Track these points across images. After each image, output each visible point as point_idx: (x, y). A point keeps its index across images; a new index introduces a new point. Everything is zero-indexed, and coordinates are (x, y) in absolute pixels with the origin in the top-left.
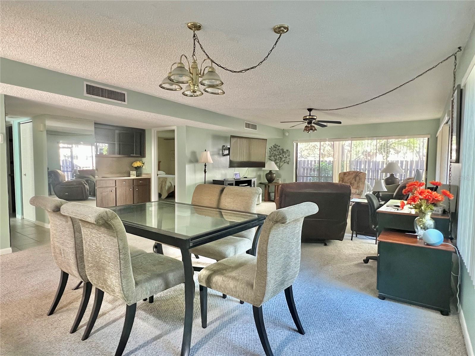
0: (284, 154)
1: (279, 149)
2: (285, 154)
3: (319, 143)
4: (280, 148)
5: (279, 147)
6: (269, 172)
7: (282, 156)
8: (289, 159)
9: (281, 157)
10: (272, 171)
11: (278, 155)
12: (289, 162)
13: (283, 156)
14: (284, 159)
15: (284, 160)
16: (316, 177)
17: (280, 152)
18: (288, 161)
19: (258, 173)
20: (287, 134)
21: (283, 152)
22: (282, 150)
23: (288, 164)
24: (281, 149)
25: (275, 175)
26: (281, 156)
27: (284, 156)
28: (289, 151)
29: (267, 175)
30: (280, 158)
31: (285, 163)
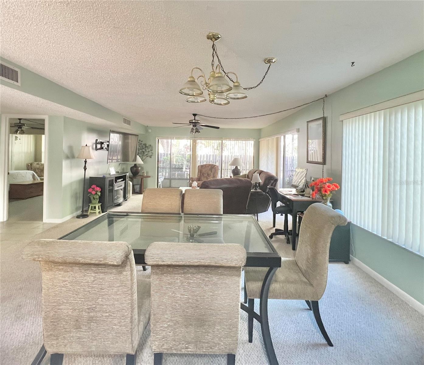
0: (146, 149)
1: (141, 144)
2: (148, 149)
3: (170, 140)
4: (143, 143)
5: (142, 141)
6: (133, 165)
7: (145, 151)
8: (152, 153)
9: (143, 152)
10: (137, 165)
11: (141, 149)
12: (151, 156)
13: (146, 150)
14: (146, 153)
15: (147, 154)
16: (168, 168)
17: (143, 147)
18: (150, 155)
19: (123, 167)
20: (150, 131)
21: (146, 147)
22: (145, 145)
23: (151, 157)
24: (144, 144)
25: (140, 168)
26: (144, 150)
27: (147, 151)
28: (152, 147)
29: (132, 168)
30: (142, 153)
31: (147, 156)
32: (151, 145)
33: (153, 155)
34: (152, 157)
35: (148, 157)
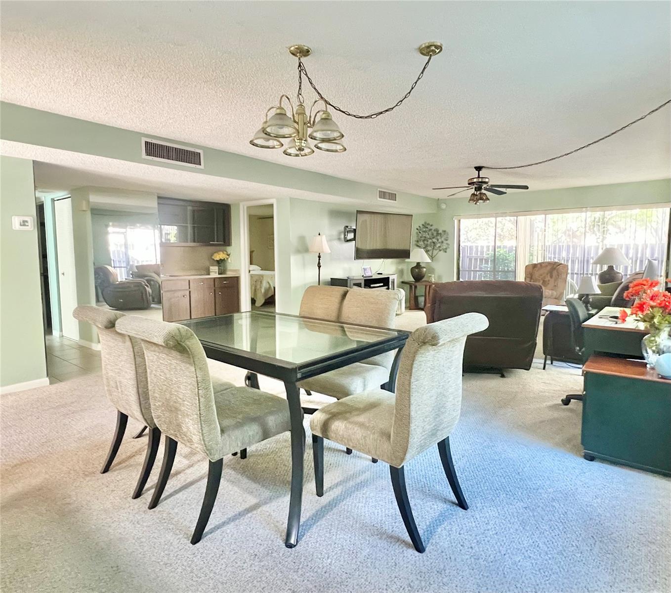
0: (439, 237)
1: (431, 230)
2: (441, 237)
3: (495, 218)
4: (433, 228)
5: (431, 226)
6: (415, 265)
7: (436, 241)
8: (447, 244)
9: (434, 243)
10: (421, 264)
11: (431, 239)
12: (446, 249)
13: (438, 240)
14: (439, 245)
15: (439, 247)
17: (433, 234)
18: (445, 247)
19: (400, 267)
20: (444, 206)
21: (438, 234)
22: (437, 230)
24: (435, 230)
25: (425, 269)
26: (434, 240)
27: (440, 240)
28: (448, 234)
29: (412, 269)
30: (432, 244)
31: (440, 250)
32: (445, 231)
33: (449, 248)
34: (447, 251)
35: (442, 251)
